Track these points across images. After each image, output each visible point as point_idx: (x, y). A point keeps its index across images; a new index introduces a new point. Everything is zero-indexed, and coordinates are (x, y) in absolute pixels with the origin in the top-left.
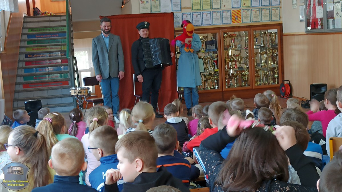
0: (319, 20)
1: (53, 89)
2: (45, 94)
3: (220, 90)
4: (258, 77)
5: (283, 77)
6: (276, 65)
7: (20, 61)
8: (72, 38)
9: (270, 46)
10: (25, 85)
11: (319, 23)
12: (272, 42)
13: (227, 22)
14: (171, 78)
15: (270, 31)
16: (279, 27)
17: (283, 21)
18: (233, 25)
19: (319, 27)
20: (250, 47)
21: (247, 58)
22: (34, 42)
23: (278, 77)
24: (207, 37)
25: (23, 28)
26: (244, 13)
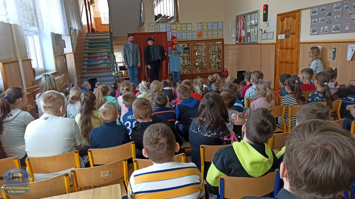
0: (243, 37)
1: (103, 72)
2: (99, 75)
3: (191, 74)
4: (211, 67)
5: (223, 67)
6: (220, 61)
7: (85, 57)
8: (113, 45)
9: (217, 51)
10: (88, 70)
11: (243, 39)
12: (218, 49)
13: (195, 38)
14: (165, 67)
15: (217, 43)
16: (222, 41)
17: (224, 37)
18: (198, 39)
20: (207, 51)
21: (205, 57)
22: (92, 47)
23: (221, 67)
24: (184, 46)
25: (86, 39)
26: (204, 33)
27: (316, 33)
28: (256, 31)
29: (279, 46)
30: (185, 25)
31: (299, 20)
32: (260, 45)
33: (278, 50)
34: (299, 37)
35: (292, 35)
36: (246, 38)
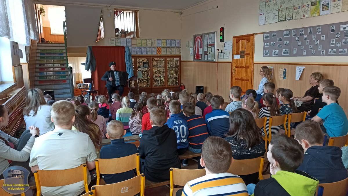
0: (200, 55)
3: (151, 88)
4: (169, 81)
5: (180, 82)
6: (177, 76)
8: (67, 56)
9: (175, 67)
10: (40, 82)
11: (200, 57)
12: (176, 64)
13: (155, 53)
15: (175, 59)
16: (179, 57)
17: (182, 54)
18: (157, 55)
19: (200, 59)
20: (166, 66)
21: (164, 72)
22: (44, 57)
23: (178, 82)
24: (144, 60)
25: (37, 49)
26: (163, 49)
27: (268, 55)
28: (213, 51)
29: (235, 65)
30: (145, 41)
31: (253, 43)
32: (217, 63)
33: (234, 68)
34: (253, 58)
35: (247, 56)
36: (203, 56)
